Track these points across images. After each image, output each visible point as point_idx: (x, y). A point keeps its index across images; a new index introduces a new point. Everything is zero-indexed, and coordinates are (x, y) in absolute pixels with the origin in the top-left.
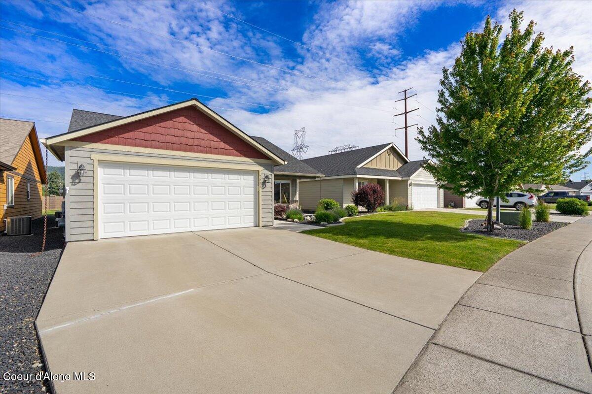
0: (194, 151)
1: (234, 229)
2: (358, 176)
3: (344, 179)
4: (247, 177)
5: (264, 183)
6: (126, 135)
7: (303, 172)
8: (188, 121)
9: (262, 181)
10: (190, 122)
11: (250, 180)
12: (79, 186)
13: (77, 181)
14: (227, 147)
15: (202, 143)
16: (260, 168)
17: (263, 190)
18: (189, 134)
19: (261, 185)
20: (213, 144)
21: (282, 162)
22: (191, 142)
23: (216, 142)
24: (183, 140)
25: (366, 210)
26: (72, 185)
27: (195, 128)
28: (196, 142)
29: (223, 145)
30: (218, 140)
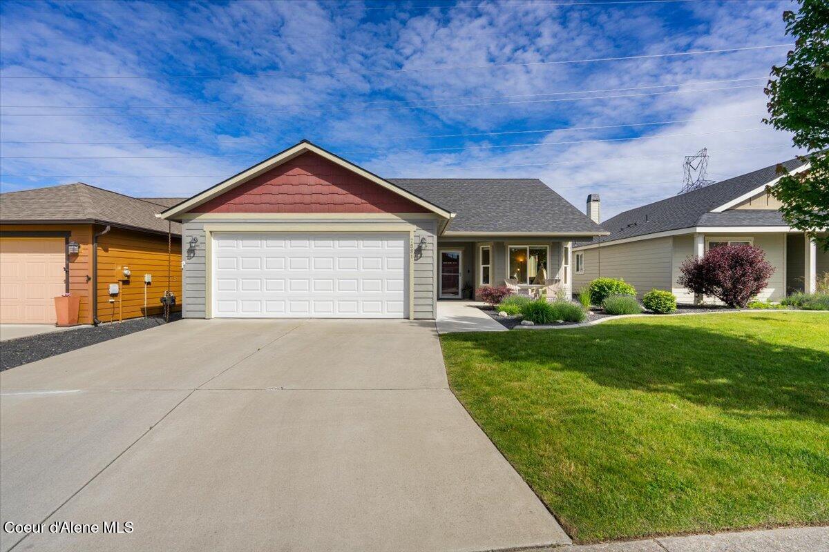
0: (312, 211)
1: (369, 320)
2: (699, 230)
3: (674, 237)
4: (392, 243)
5: (419, 251)
6: (236, 200)
7: (481, 229)
8: (303, 172)
9: (415, 247)
10: (305, 172)
11: (398, 246)
12: (193, 260)
13: (192, 255)
14: (358, 200)
15: (323, 199)
16: (412, 228)
17: (416, 262)
18: (305, 189)
19: (413, 254)
20: (338, 199)
21: (446, 215)
22: (307, 199)
23: (341, 194)
24: (297, 198)
25: (722, 303)
26: (188, 259)
27: (313, 179)
28: (314, 198)
29: (351, 198)
30: (344, 192)
